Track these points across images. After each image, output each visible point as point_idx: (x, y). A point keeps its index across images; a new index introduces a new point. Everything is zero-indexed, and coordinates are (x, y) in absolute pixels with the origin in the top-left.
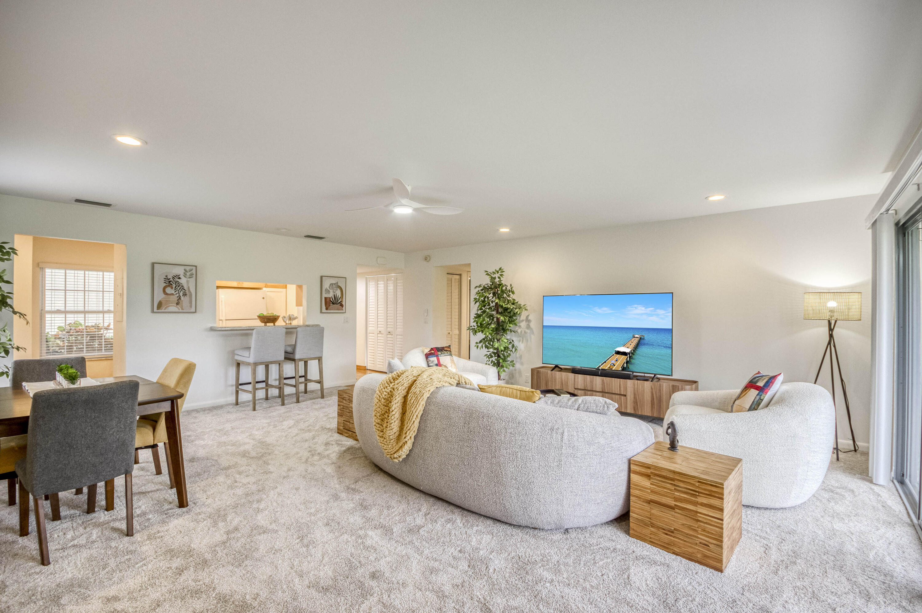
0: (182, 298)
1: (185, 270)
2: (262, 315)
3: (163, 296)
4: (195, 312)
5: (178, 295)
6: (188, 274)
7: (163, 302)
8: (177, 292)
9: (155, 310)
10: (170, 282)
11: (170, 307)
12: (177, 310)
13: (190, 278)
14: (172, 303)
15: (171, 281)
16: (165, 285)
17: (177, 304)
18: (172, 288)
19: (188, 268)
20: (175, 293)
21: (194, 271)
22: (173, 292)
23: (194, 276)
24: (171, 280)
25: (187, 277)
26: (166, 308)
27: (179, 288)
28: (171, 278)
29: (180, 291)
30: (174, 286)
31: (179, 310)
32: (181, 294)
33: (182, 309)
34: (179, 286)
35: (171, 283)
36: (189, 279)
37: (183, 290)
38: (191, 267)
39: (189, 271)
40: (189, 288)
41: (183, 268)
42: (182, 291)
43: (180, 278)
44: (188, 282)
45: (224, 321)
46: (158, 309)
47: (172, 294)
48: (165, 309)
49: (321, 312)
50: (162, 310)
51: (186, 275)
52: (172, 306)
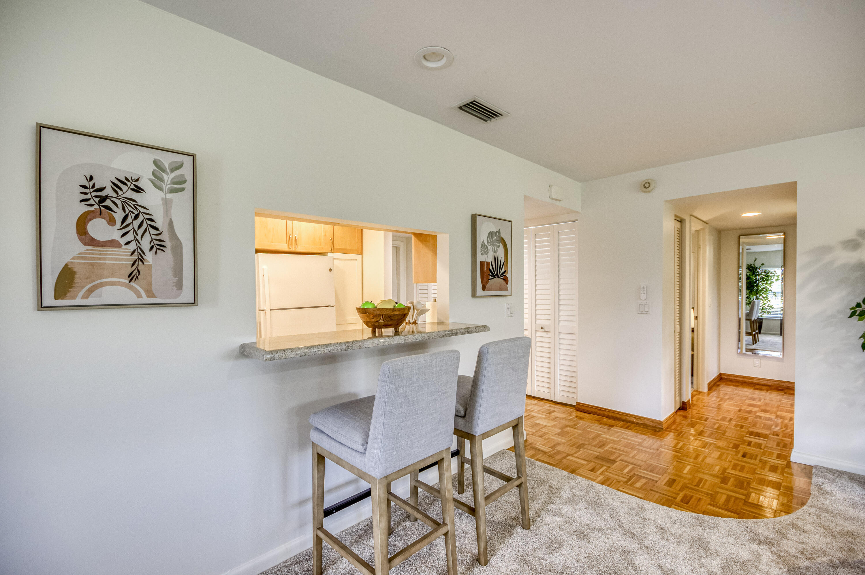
0: (149, 257)
1: (156, 163)
2: (370, 307)
3: (79, 248)
4: (194, 303)
5: (133, 246)
6: (168, 178)
7: (80, 272)
8: (130, 237)
9: (49, 299)
10: (103, 199)
11: (105, 289)
12: (130, 297)
13: (173, 191)
14: (112, 275)
15: (106, 198)
16: (84, 208)
17: (132, 277)
18: (112, 221)
19: (167, 160)
20: (123, 241)
21: (186, 172)
22: (115, 234)
23: (189, 185)
24: (109, 191)
25: (165, 187)
26: (91, 291)
27: (137, 223)
28: (109, 185)
29: (140, 232)
30: (119, 215)
31: (139, 296)
32: (145, 244)
33: (150, 294)
34: (137, 217)
35: (108, 203)
36: (169, 196)
37: (153, 231)
38: (179, 158)
39: (173, 170)
40: (171, 223)
41: (150, 156)
42: (147, 236)
43: (138, 190)
44: (167, 204)
46: (57, 297)
47: (113, 244)
48: (86, 296)
49: (474, 295)
50: (74, 298)
51: (161, 180)
52: (112, 284)
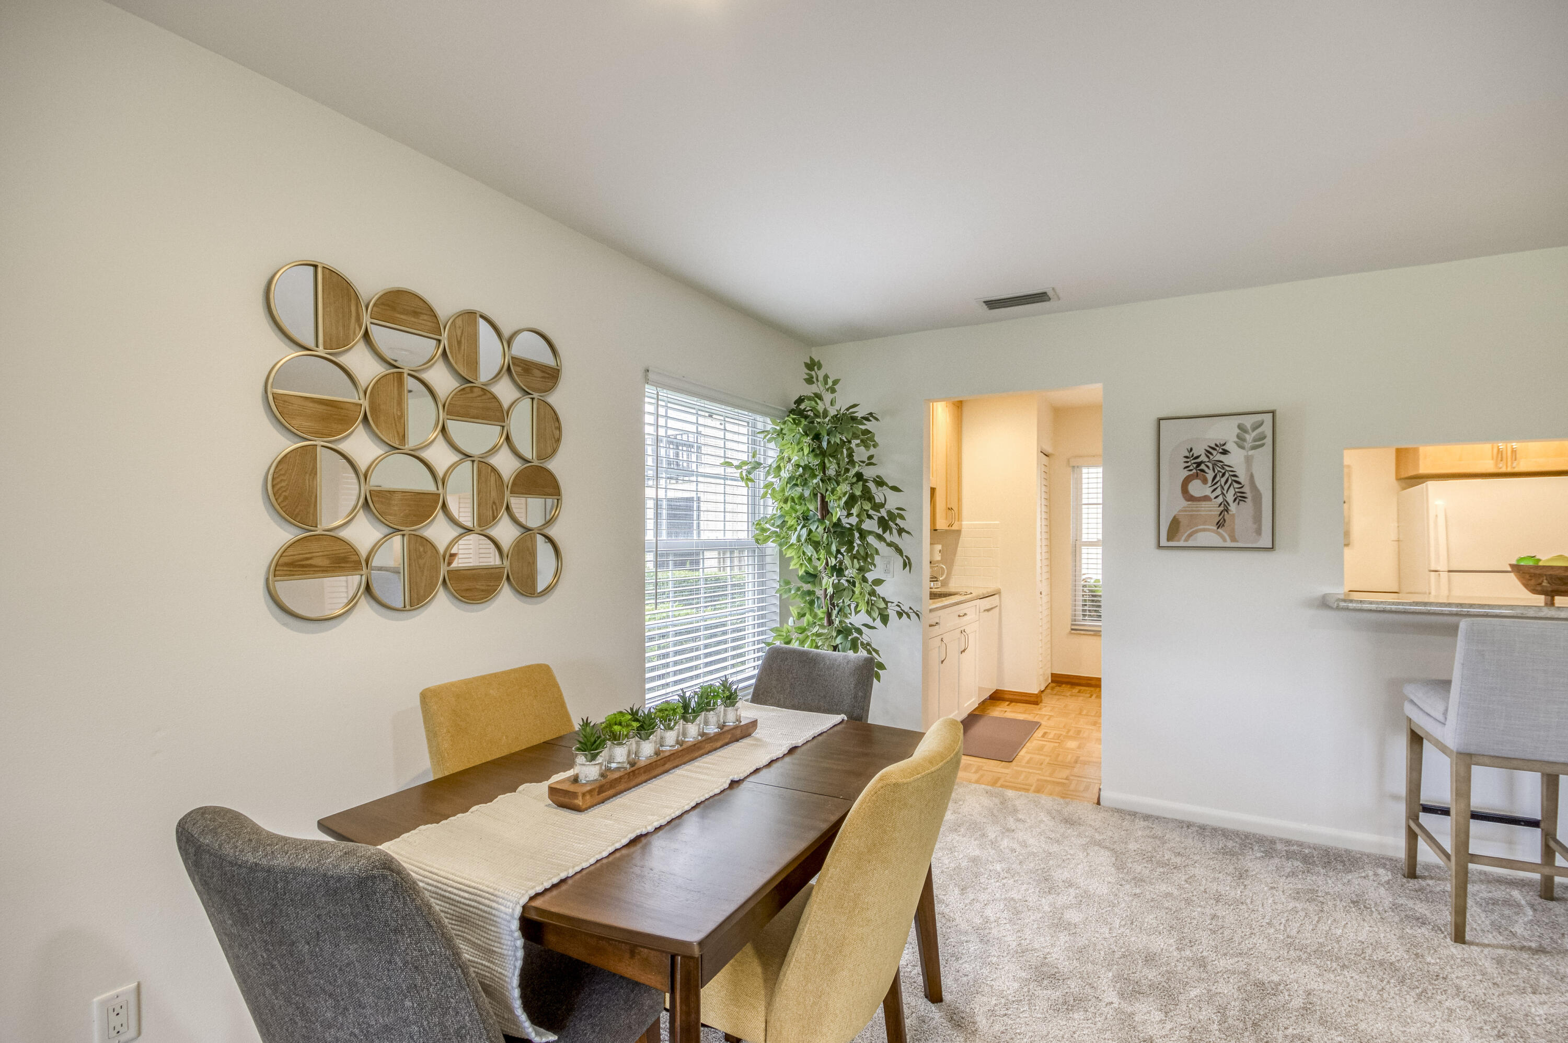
0: (1233, 507)
1: (1240, 427)
2: (1531, 563)
3: (1184, 503)
4: (1273, 548)
5: (1220, 499)
6: (1249, 438)
7: (1184, 522)
8: (1218, 492)
9: (1164, 542)
10: (1199, 464)
11: (1200, 535)
12: (1218, 542)
13: (1254, 448)
14: (1204, 523)
15: (1202, 462)
16: (1186, 473)
17: (1220, 525)
18: (1205, 481)
19: (1248, 421)
20: (1213, 496)
21: (1267, 429)
22: (1207, 491)
23: (1269, 440)
24: (1203, 458)
25: (1247, 445)
26: (1190, 535)
27: (1223, 480)
28: (1203, 452)
29: (1226, 487)
30: (1210, 475)
31: (1225, 540)
32: (1230, 497)
33: (1233, 539)
34: (1224, 475)
35: (1203, 467)
36: (1251, 453)
37: (1236, 485)
38: (1259, 418)
39: (1254, 429)
40: (1252, 477)
41: (1236, 421)
42: (1232, 491)
43: (1225, 452)
44: (1248, 460)
45: (1444, 575)
46: (1168, 540)
47: (1206, 498)
48: (1186, 540)
50: (1179, 541)
51: (1244, 440)
52: (1204, 530)
